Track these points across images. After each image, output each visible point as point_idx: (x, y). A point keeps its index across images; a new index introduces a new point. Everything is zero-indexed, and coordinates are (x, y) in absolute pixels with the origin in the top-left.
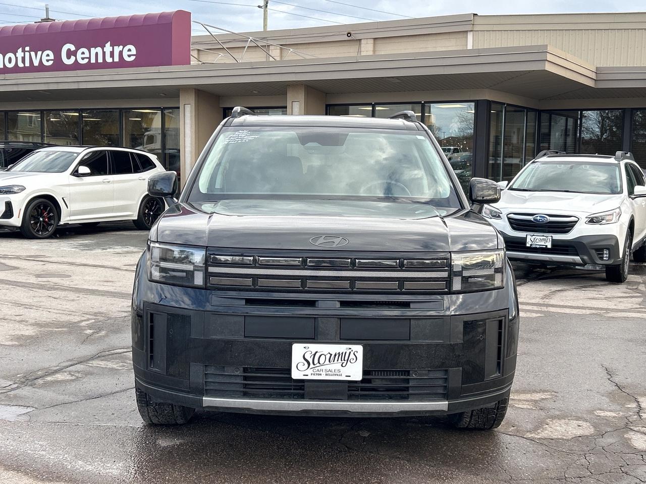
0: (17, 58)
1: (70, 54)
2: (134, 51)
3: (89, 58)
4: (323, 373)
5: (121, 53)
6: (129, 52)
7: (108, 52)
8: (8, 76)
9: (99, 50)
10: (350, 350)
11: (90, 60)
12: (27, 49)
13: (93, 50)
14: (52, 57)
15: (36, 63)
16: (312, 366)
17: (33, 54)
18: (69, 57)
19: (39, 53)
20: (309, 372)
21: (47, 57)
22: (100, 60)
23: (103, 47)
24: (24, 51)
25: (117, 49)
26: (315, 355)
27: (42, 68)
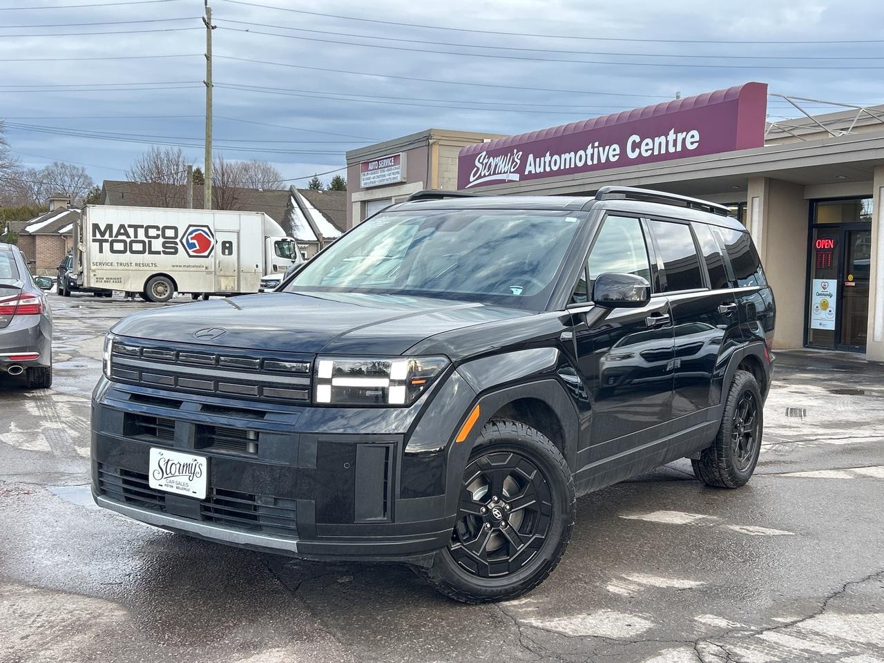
0: (586, 155)
1: (636, 146)
2: (697, 138)
3: (653, 149)
4: (175, 485)
5: (684, 140)
6: (692, 139)
7: (671, 141)
8: (577, 176)
9: (663, 139)
10: (196, 462)
11: (653, 152)
12: (596, 144)
13: (656, 139)
14: (618, 151)
15: (603, 160)
16: (165, 475)
17: (601, 149)
18: (633, 151)
19: (607, 147)
20: (163, 482)
21: (613, 152)
22: (663, 151)
23: (666, 135)
24: (593, 147)
25: (681, 136)
26: (167, 462)
27: (608, 164)
